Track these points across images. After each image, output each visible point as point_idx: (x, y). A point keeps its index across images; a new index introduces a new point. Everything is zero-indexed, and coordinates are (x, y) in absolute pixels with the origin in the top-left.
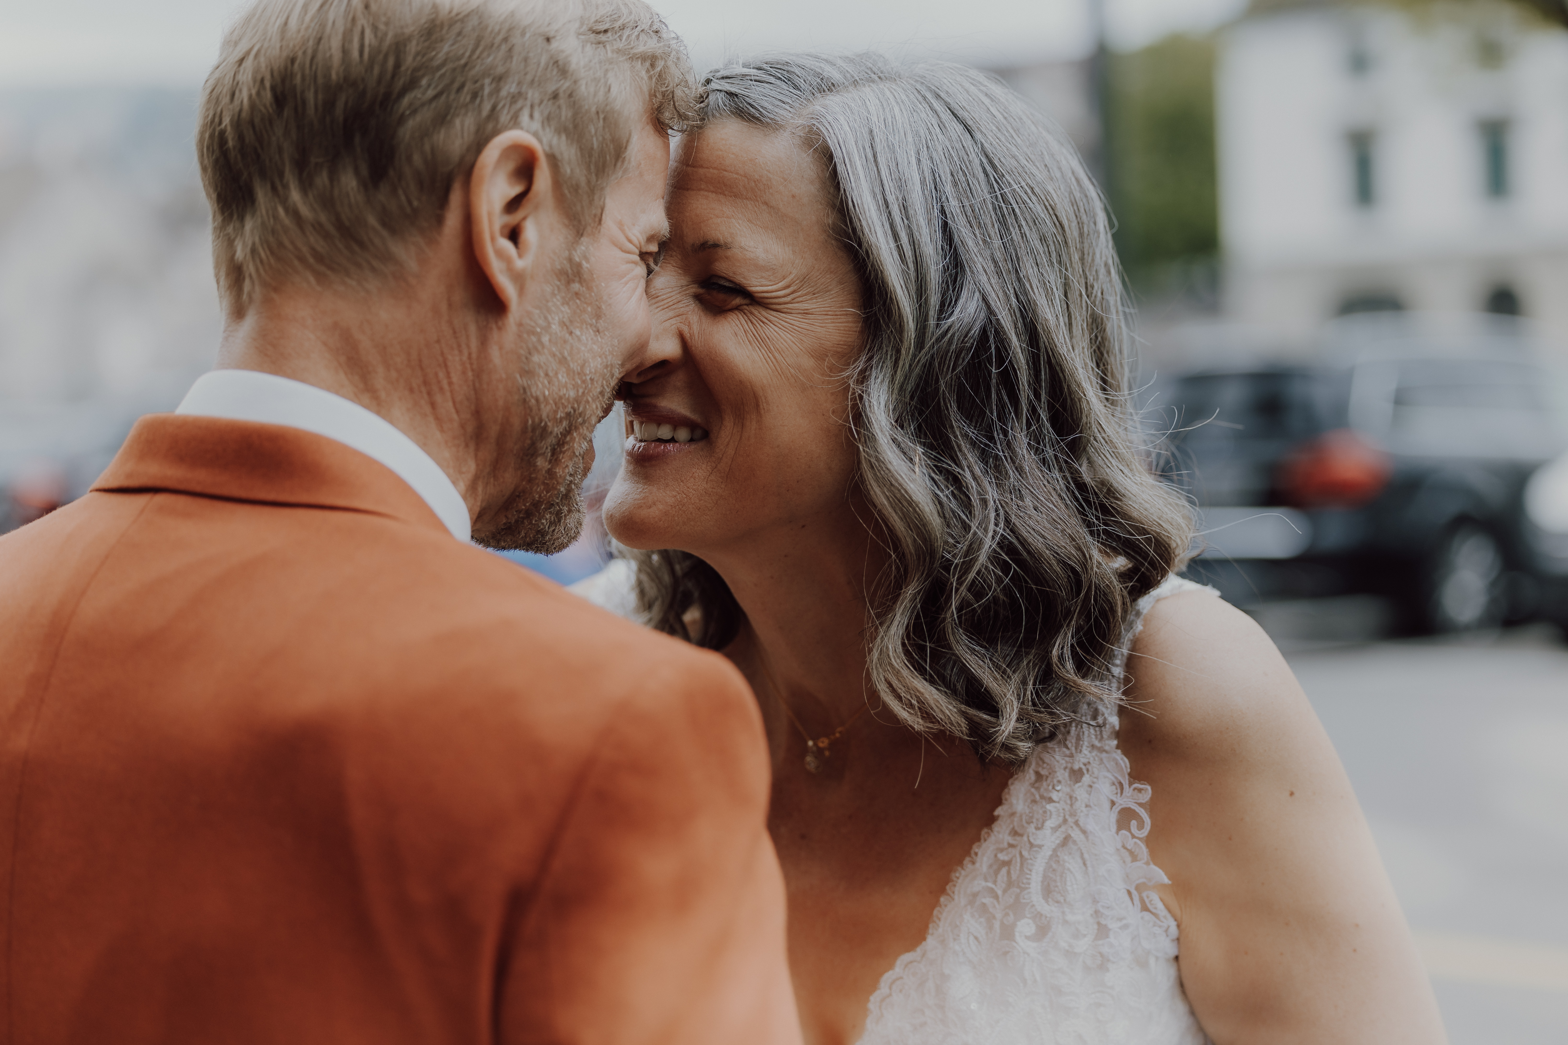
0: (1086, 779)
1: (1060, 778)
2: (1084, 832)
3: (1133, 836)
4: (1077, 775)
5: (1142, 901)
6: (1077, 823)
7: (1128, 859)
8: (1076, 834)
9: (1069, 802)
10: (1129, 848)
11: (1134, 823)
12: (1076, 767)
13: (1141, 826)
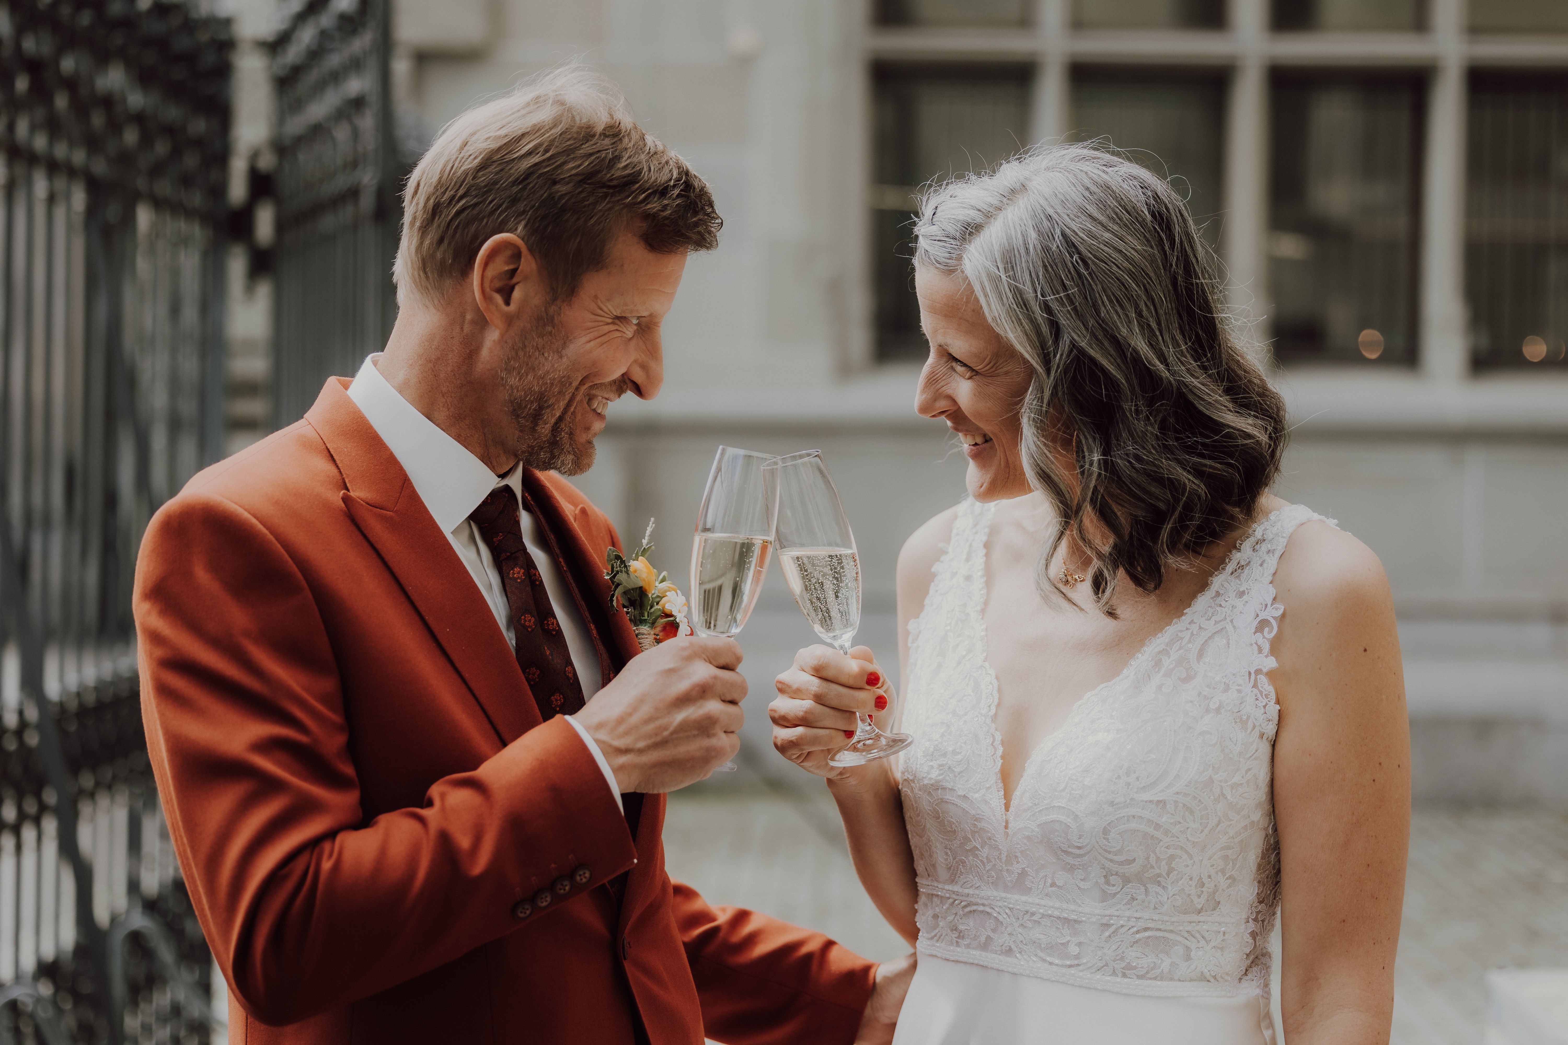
0: (1245, 597)
1: (1230, 596)
2: (1234, 627)
3: (1264, 637)
4: (1241, 594)
5: (1256, 680)
6: (1232, 621)
7: (1256, 652)
8: (1229, 627)
9: (1231, 609)
10: (1259, 644)
11: (1266, 630)
12: (1241, 590)
13: (1270, 632)
